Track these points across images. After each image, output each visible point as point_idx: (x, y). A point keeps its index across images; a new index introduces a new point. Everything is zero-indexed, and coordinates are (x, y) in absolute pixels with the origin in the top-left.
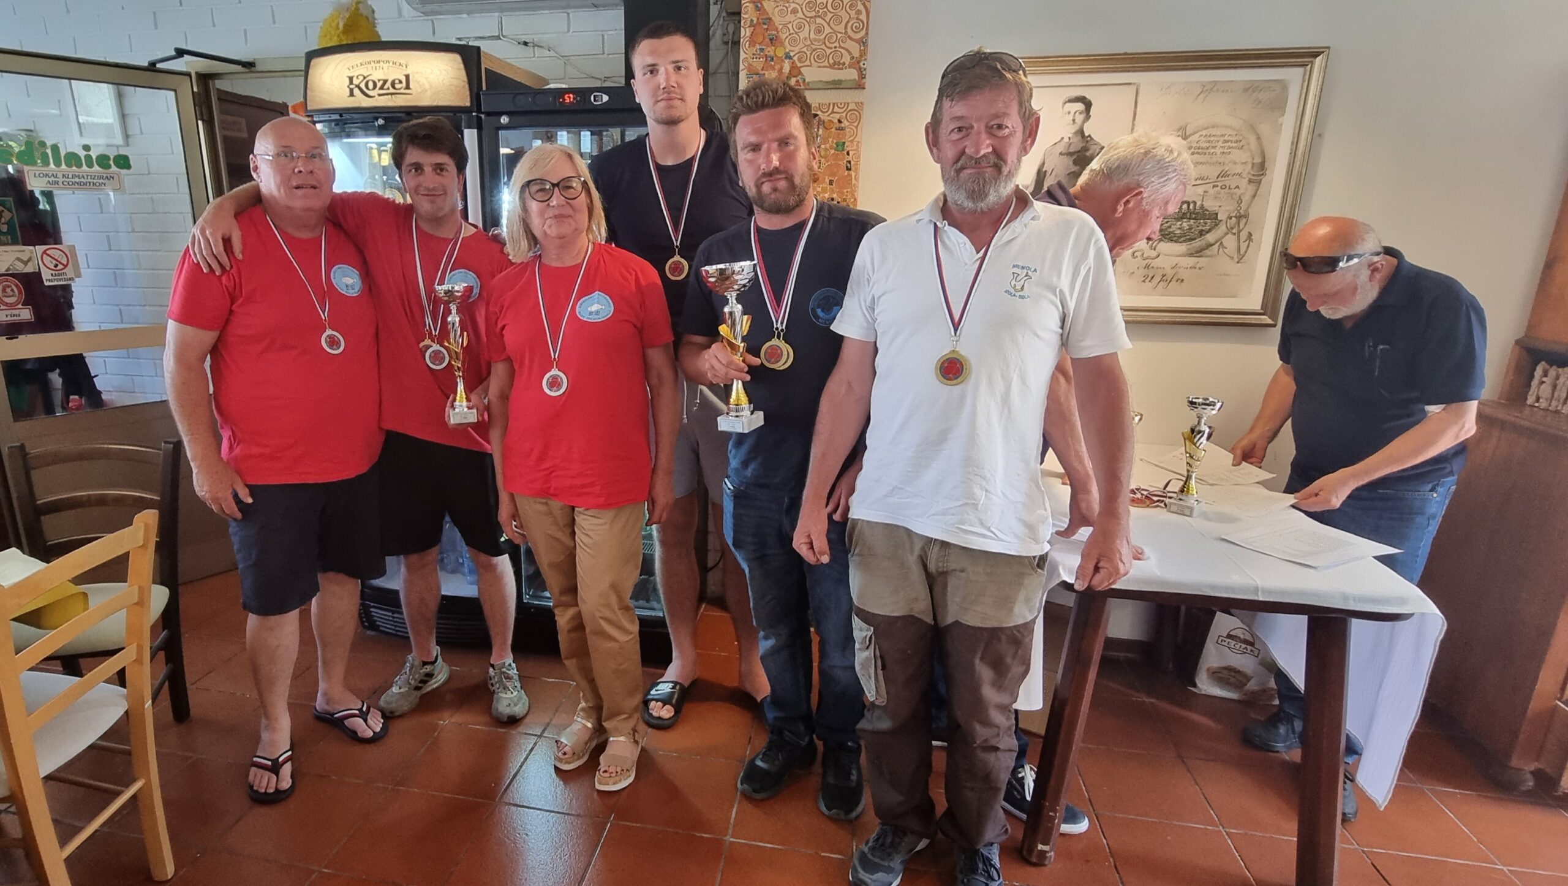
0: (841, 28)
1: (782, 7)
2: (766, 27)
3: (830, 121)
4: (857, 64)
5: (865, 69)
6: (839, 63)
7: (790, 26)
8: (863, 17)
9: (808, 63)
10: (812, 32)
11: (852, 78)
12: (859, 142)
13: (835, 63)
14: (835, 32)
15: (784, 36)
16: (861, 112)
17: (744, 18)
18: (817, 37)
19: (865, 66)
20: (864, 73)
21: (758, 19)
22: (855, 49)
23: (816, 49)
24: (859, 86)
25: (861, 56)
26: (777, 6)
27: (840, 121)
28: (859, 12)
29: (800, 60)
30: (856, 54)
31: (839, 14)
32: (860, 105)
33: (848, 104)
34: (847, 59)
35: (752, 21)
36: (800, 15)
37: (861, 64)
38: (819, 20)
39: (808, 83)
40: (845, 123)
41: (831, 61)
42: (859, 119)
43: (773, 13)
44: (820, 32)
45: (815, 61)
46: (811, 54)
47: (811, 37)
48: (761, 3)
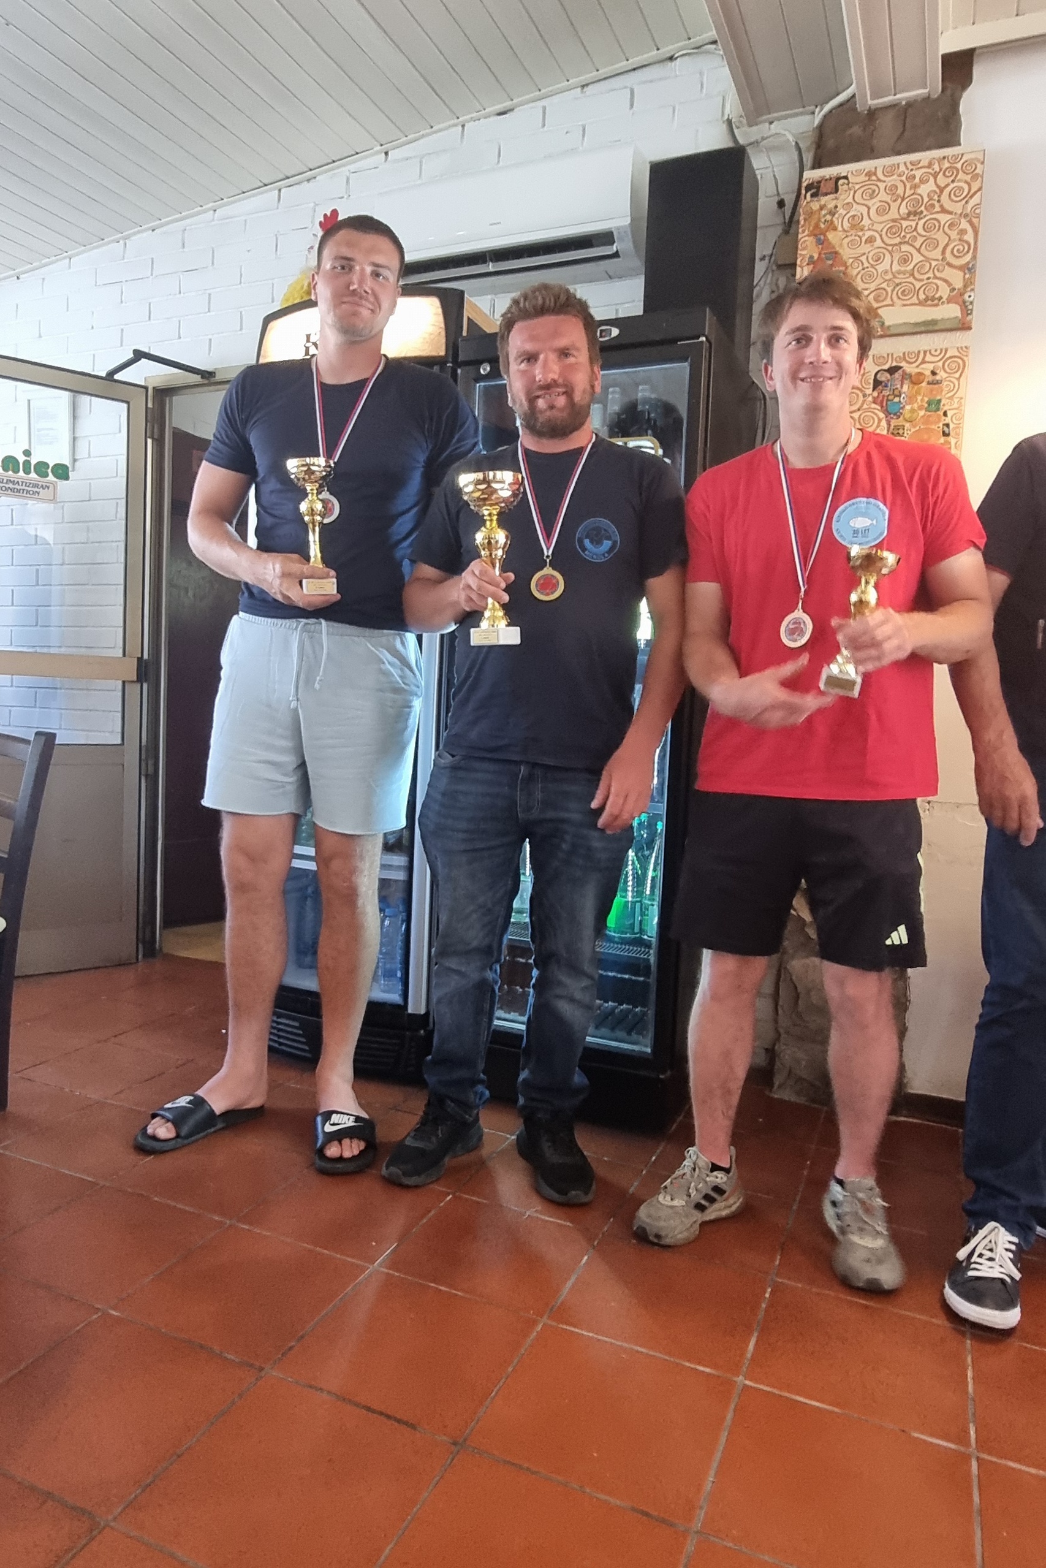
0: (937, 254)
1: (853, 237)
2: (830, 262)
3: (920, 374)
4: (959, 297)
5: (971, 303)
6: (932, 299)
7: (863, 259)
8: (969, 237)
9: (888, 302)
10: (895, 262)
11: (953, 315)
12: (961, 398)
13: (926, 299)
14: (927, 259)
15: (855, 272)
16: (965, 358)
17: (801, 255)
18: (903, 269)
19: (971, 299)
20: (970, 306)
21: (820, 254)
22: (957, 279)
23: (900, 283)
24: (964, 326)
25: (965, 286)
26: (847, 236)
27: (934, 373)
28: (963, 232)
29: (876, 300)
30: (959, 284)
31: (935, 237)
32: (964, 350)
33: (946, 350)
34: (944, 292)
35: (811, 257)
36: (879, 243)
37: (966, 297)
38: (904, 248)
39: (889, 327)
40: (941, 375)
41: (922, 297)
42: (961, 368)
43: (841, 245)
44: (906, 261)
45: (897, 297)
46: (893, 291)
47: (894, 270)
48: (825, 235)
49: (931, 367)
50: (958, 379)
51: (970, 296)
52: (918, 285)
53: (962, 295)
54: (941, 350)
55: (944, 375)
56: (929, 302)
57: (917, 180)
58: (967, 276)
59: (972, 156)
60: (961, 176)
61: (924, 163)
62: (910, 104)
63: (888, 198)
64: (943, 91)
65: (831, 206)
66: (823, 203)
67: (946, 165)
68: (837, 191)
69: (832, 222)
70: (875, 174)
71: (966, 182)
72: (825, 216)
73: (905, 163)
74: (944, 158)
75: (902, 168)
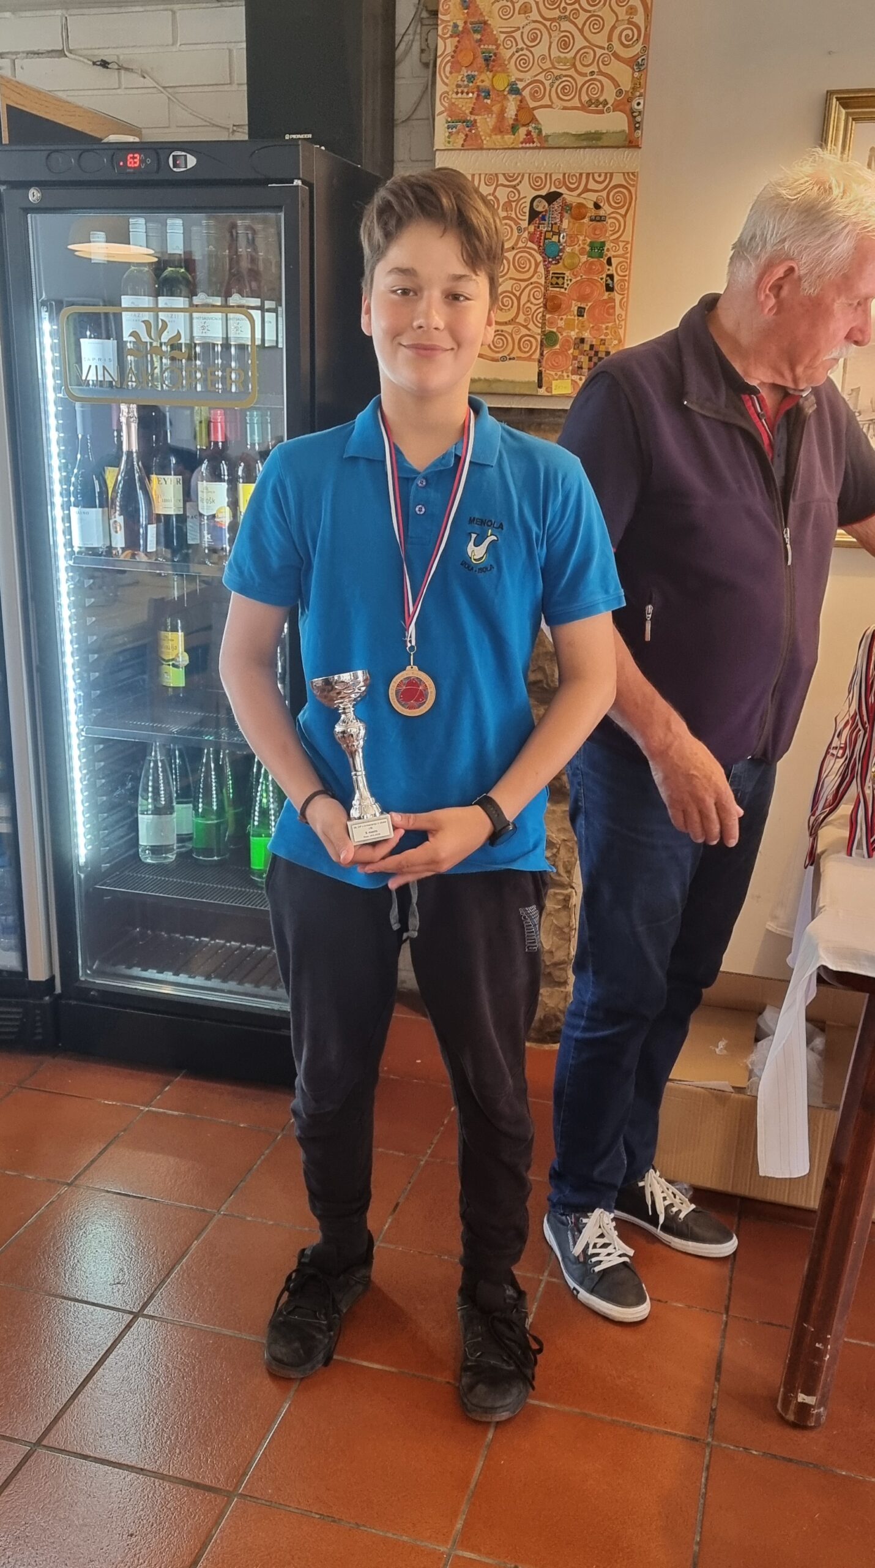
0: (601, 39)
2: (478, 37)
3: (581, 206)
4: (626, 103)
5: (640, 112)
6: (598, 102)
7: (517, 35)
8: (640, 19)
9: (546, 101)
10: (554, 45)
11: (618, 128)
12: (627, 243)
13: (591, 102)
14: (592, 46)
15: (509, 53)
16: (633, 189)
17: (443, 21)
18: (562, 55)
19: (641, 107)
20: (638, 118)
21: (465, 23)
22: (625, 76)
23: (559, 77)
24: (632, 143)
25: (634, 89)
27: (597, 206)
28: (632, 10)
29: (533, 96)
30: (626, 86)
31: (599, 13)
32: (632, 176)
33: (612, 176)
34: (610, 95)
35: (456, 25)
36: (535, 15)
37: (635, 104)
38: (566, 25)
39: (547, 136)
40: (606, 210)
41: (585, 98)
42: (629, 201)
43: (490, 12)
44: (566, 45)
45: (559, 98)
46: (552, 86)
47: (552, 55)
49: (593, 197)
50: (624, 216)
51: (639, 104)
52: (581, 80)
53: (629, 100)
54: (606, 174)
55: (608, 210)
56: (593, 107)
58: (637, 75)
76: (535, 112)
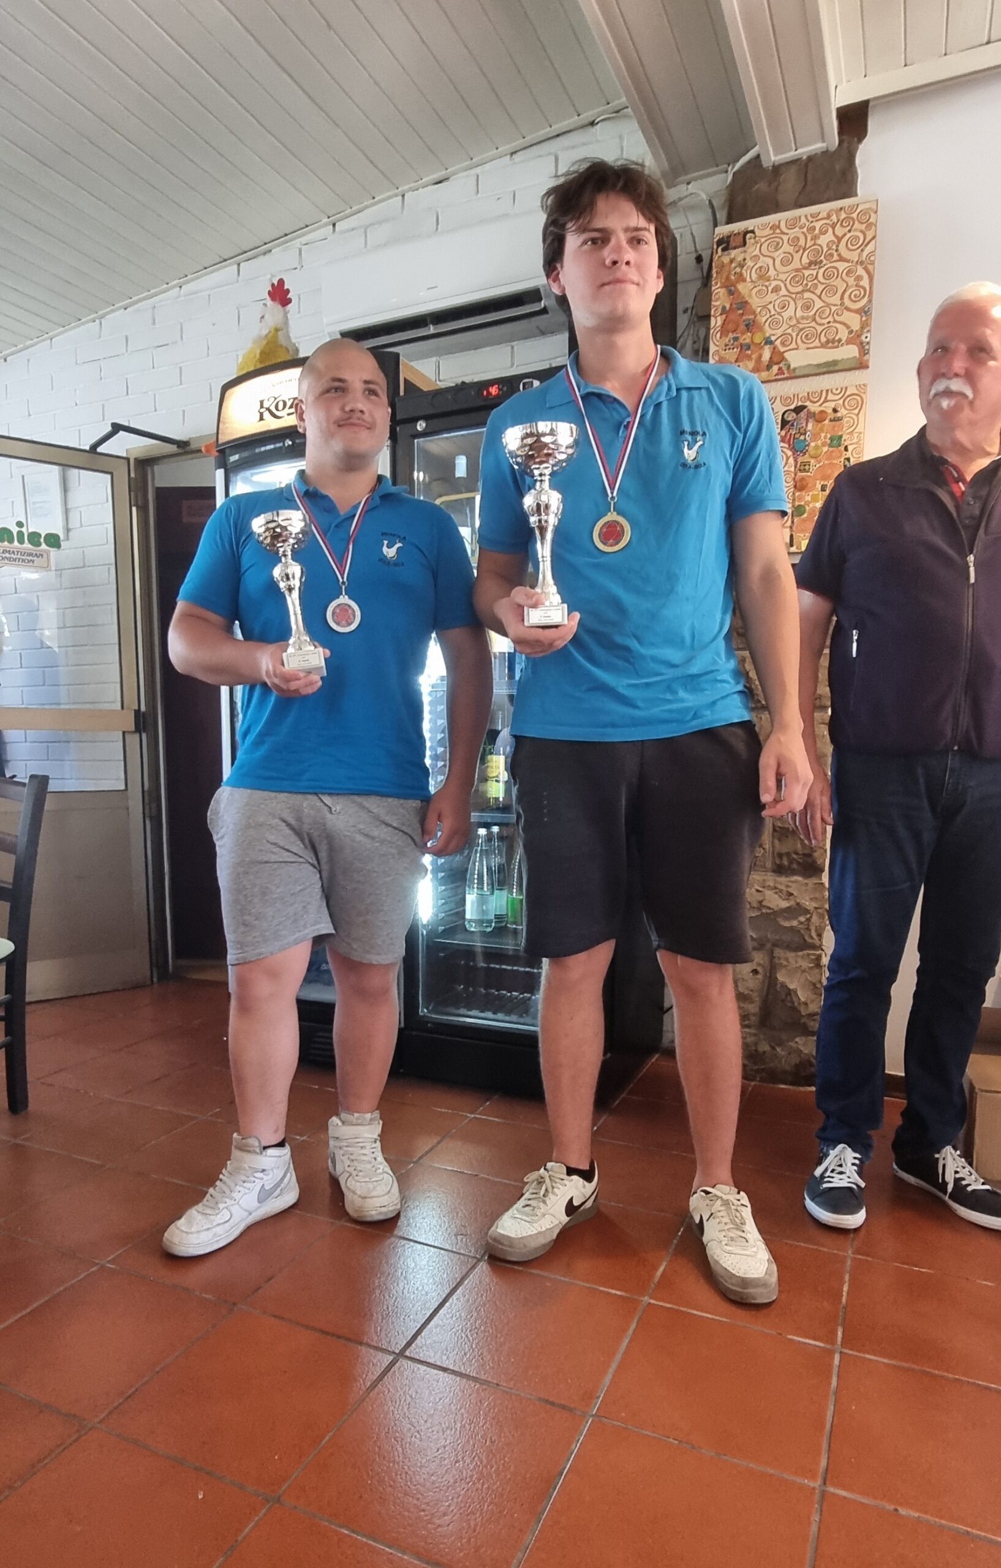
0: (836, 300)
1: (760, 287)
2: (741, 312)
3: (822, 412)
4: (856, 338)
5: (868, 343)
6: (833, 341)
7: (771, 307)
8: (865, 283)
9: (793, 345)
10: (799, 309)
11: (851, 356)
12: (860, 433)
13: (828, 342)
14: (828, 305)
15: (764, 319)
16: (864, 396)
17: (715, 306)
18: (805, 315)
19: (868, 340)
20: (867, 347)
21: (731, 305)
22: (855, 322)
23: (803, 329)
24: (862, 365)
25: (862, 328)
26: (755, 287)
27: (835, 411)
28: (859, 278)
29: (783, 344)
30: (856, 326)
31: (834, 283)
32: (862, 387)
33: (846, 388)
34: (843, 334)
35: (724, 308)
36: (783, 292)
37: (863, 338)
38: (807, 295)
39: (795, 369)
40: (842, 412)
41: (823, 339)
42: (860, 405)
43: (750, 296)
44: (808, 308)
45: (802, 341)
46: (797, 335)
47: (798, 316)
48: (735, 286)
49: (832, 405)
50: (858, 415)
51: (867, 337)
52: (820, 329)
53: (859, 336)
54: (843, 388)
55: (846, 412)
56: (830, 345)
57: (817, 231)
58: (864, 319)
59: (867, 206)
60: (857, 224)
61: (824, 214)
62: (810, 159)
63: (791, 249)
64: (840, 144)
65: (740, 258)
66: (732, 256)
67: (843, 215)
68: (745, 244)
69: (741, 274)
70: (779, 227)
71: (861, 231)
72: (735, 268)
73: (806, 216)
74: (841, 209)
75: (803, 220)
76: (786, 355)
